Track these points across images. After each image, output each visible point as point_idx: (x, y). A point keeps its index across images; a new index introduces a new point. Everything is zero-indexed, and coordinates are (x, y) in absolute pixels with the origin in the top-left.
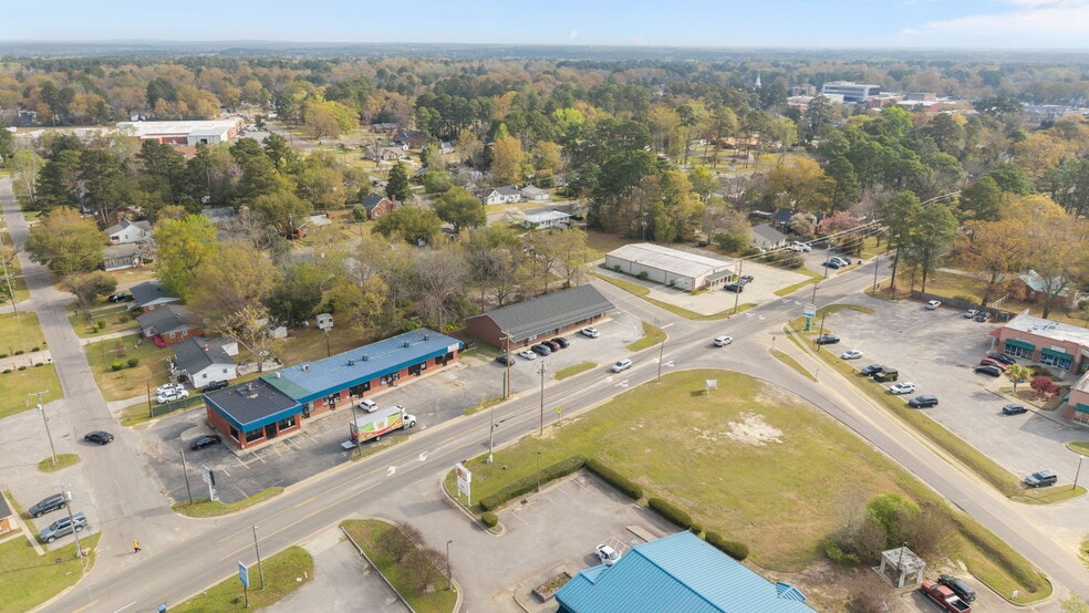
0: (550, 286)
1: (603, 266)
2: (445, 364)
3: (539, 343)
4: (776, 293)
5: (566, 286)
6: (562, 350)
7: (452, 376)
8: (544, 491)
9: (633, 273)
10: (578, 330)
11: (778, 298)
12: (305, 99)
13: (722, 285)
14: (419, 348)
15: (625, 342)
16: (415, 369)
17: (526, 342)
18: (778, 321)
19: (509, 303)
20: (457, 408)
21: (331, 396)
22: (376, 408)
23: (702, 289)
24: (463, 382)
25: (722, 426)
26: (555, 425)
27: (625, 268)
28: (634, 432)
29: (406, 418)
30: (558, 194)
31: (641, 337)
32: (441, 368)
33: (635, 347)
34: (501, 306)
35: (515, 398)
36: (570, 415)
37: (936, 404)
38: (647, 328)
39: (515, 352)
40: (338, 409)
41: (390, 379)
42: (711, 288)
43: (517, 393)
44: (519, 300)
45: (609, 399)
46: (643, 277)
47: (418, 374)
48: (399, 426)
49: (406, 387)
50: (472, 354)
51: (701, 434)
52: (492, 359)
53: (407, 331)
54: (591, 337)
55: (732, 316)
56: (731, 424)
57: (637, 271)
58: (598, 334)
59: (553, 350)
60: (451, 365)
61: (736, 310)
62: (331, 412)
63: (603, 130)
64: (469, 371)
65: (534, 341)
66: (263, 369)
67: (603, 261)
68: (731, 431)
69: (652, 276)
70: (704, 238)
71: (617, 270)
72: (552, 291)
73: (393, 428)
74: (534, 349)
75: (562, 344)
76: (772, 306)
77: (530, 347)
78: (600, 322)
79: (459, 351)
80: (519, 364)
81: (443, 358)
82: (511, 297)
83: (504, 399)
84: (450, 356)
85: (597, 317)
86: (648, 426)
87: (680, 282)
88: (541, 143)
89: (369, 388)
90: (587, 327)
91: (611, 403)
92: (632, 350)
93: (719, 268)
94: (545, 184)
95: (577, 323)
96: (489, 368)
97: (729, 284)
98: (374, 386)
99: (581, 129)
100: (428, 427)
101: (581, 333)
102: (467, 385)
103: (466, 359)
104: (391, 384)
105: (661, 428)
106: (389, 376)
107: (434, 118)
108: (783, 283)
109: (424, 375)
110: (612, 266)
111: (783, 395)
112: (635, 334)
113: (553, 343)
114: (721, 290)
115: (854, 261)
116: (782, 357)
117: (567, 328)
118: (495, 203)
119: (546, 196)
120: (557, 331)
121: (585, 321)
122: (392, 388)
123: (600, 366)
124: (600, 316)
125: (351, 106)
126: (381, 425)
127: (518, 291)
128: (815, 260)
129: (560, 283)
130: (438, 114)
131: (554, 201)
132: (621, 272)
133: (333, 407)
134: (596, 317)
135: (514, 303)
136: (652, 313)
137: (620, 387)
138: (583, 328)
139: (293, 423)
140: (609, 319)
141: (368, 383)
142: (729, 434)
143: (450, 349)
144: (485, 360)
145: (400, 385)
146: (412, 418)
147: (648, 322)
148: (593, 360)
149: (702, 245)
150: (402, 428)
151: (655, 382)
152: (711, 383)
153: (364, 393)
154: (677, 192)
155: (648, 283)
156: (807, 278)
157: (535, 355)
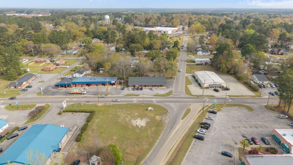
1: (193, 76)
2: (112, 85)
6: (139, 91)
8: (78, 113)
11: (227, 97)
16: (104, 84)
17: (135, 86)
23: (207, 88)
25: (135, 118)
29: (83, 92)
31: (164, 94)
35: (110, 96)
36: (112, 103)
37: (203, 140)
38: (169, 92)
41: (97, 85)
42: (210, 88)
45: (126, 103)
50: (122, 85)
51: (128, 118)
55: (200, 97)
59: (137, 90)
60: (114, 86)
61: (204, 96)
65: (137, 87)
83: (107, 95)
86: (122, 111)
87: (201, 84)
89: (91, 85)
92: (154, 96)
93: (217, 83)
95: (153, 86)
100: (86, 95)
103: (119, 86)
104: (97, 86)
105: (123, 113)
114: (212, 90)
116: (188, 111)
117: (149, 86)
118: (200, 54)
120: (145, 86)
121: (156, 86)
126: (76, 91)
132: (195, 78)
133: (82, 86)
139: (70, 87)
140: (165, 88)
143: (112, 82)
146: (85, 92)
147: (174, 91)
150: (82, 94)
155: (195, 82)
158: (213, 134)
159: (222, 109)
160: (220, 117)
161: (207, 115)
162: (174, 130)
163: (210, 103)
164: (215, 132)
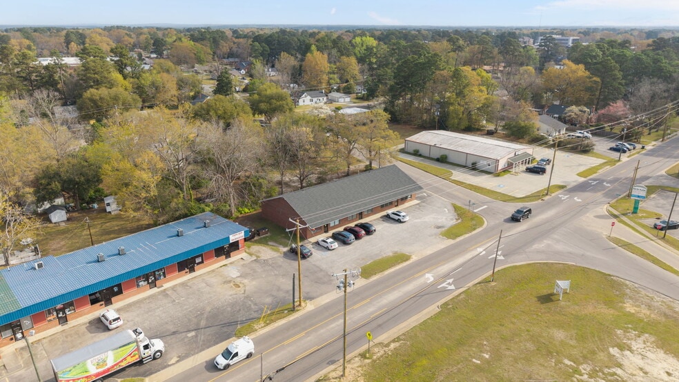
0: (352, 168)
1: (403, 151)
2: (228, 256)
3: (341, 229)
4: (580, 175)
5: (368, 168)
6: (367, 238)
7: (233, 273)
9: (432, 156)
10: (384, 213)
11: (582, 179)
12: (175, 41)
13: (524, 168)
14: (194, 236)
15: (439, 227)
16: (187, 264)
17: (326, 228)
18: (597, 203)
19: (310, 185)
20: (230, 324)
21: (59, 306)
22: (120, 323)
23: (505, 171)
24: (246, 281)
25: (601, 356)
26: (363, 356)
27: (424, 151)
28: (476, 366)
29: (146, 347)
30: (357, 98)
31: (454, 222)
32: (223, 261)
33: (451, 233)
34: (302, 187)
35: (309, 307)
36: (384, 337)
38: (459, 212)
39: (313, 240)
40: (72, 323)
41: (152, 279)
42: (513, 170)
43: (311, 299)
44: (321, 180)
45: (433, 309)
46: (443, 160)
47: (192, 270)
48: (135, 359)
49: (173, 288)
50: (263, 242)
51: (576, 371)
52: (286, 249)
53: (192, 214)
54: (399, 221)
55: (546, 198)
56: (614, 351)
57: (436, 154)
58: (407, 219)
59: (358, 237)
60: (236, 256)
61: (548, 191)
62: (59, 328)
63: (393, 49)
64: (255, 265)
65: (335, 227)
66: (11, 262)
67: (402, 146)
68: (620, 366)
69: (452, 158)
70: (491, 127)
71: (416, 153)
72: (355, 173)
73: (124, 364)
74: (336, 237)
75: (368, 230)
76: (581, 188)
77: (330, 233)
78: (407, 205)
79: (245, 240)
80: (317, 256)
81: (225, 250)
82: (313, 178)
83: (293, 310)
84: (235, 246)
85: (404, 199)
86: (497, 355)
87: (482, 164)
88: (344, 59)
89: (120, 292)
90: (394, 210)
91: (437, 315)
92: (449, 237)
93: (519, 150)
94: (347, 91)
95: (382, 206)
96: (282, 261)
97: (531, 166)
98: (128, 288)
99: (375, 50)
100: (181, 358)
101: (388, 216)
102: (250, 285)
103: (256, 248)
104: (152, 285)
105: (516, 360)
106: (151, 276)
107: (264, 50)
108: (580, 165)
109: (200, 271)
110: (411, 150)
111: (658, 301)
112: (447, 219)
113: (357, 229)
114: (523, 172)
115: (638, 146)
116: (627, 246)
117: (373, 211)
118: (306, 103)
119: (348, 99)
120: (361, 215)
121: (391, 203)
122: (155, 290)
123: (414, 258)
124: (406, 198)
125: (206, 46)
126: (102, 364)
127: (320, 173)
128: (602, 145)
129: (362, 166)
130: (267, 48)
131: (354, 103)
132: (420, 156)
133: (63, 320)
134: (402, 199)
135: (316, 184)
136: (461, 195)
137: (444, 291)
138: (390, 211)
140: (416, 202)
141: (119, 286)
142: (619, 371)
143: (233, 239)
144: (278, 251)
145: (167, 285)
146: (158, 345)
147: (459, 204)
148: (406, 250)
149: (490, 134)
150: (137, 364)
151: (486, 281)
152: (563, 284)
153: (113, 299)
154: (467, 85)
155: (448, 166)
156: (601, 161)
157: (336, 245)
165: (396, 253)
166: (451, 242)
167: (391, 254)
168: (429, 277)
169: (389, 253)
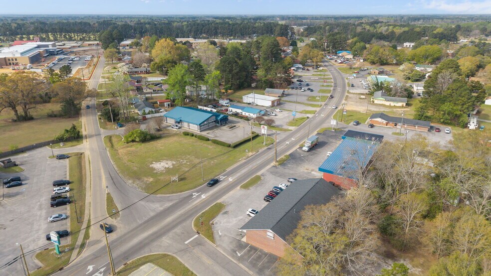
45: (228, 170)
112: (219, 224)
123: (239, 188)
137: (224, 176)
148: (243, 192)
158: (41, 200)
159: (37, 261)
160: (36, 235)
161: (69, 224)
162: (106, 178)
163: (77, 264)
164: (39, 203)
165: (248, 189)
166: (219, 201)
167: (250, 188)
168: (230, 179)
169: (252, 189)
